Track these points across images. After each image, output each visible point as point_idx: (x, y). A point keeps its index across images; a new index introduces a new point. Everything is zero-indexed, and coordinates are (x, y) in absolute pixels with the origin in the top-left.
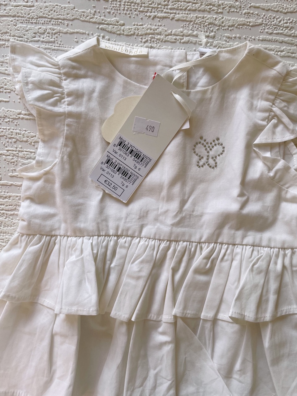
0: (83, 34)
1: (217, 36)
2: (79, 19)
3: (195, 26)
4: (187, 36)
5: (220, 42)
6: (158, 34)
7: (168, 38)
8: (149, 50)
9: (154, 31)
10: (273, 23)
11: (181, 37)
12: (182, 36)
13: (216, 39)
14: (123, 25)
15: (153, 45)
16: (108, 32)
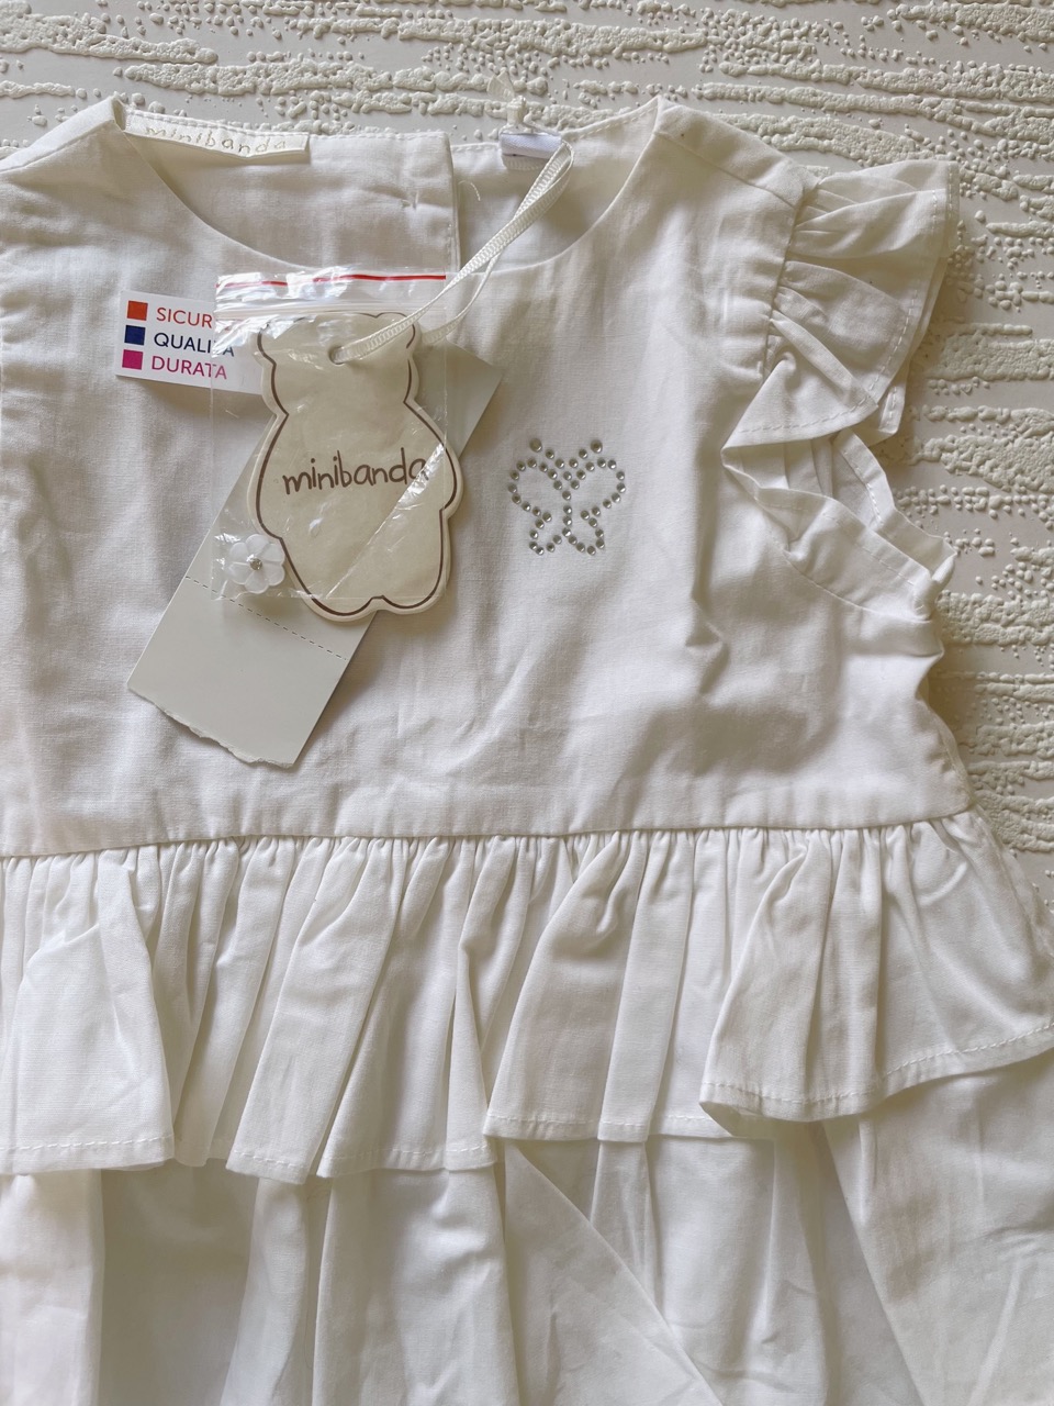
0: (65, 95)
1: (552, 89)
2: (46, 48)
3: (471, 56)
4: (446, 91)
5: (567, 107)
6: (341, 87)
7: (378, 100)
8: (311, 141)
9: (326, 76)
10: (742, 39)
11: (428, 95)
12: (431, 91)
13: (552, 99)
14: (213, 60)
15: (325, 125)
16: (157, 85)
